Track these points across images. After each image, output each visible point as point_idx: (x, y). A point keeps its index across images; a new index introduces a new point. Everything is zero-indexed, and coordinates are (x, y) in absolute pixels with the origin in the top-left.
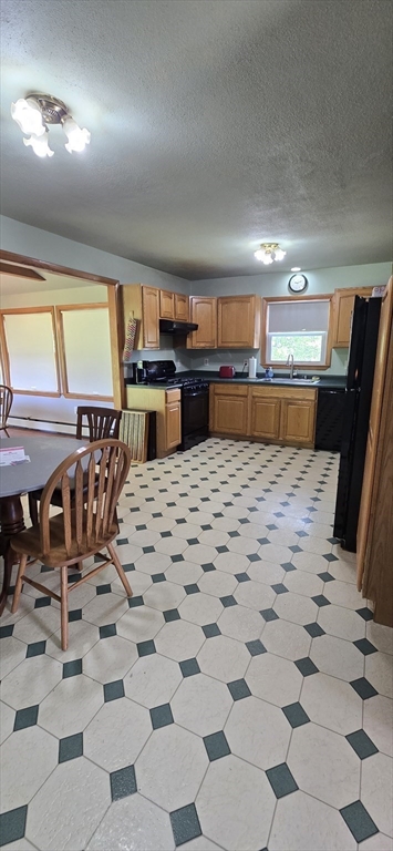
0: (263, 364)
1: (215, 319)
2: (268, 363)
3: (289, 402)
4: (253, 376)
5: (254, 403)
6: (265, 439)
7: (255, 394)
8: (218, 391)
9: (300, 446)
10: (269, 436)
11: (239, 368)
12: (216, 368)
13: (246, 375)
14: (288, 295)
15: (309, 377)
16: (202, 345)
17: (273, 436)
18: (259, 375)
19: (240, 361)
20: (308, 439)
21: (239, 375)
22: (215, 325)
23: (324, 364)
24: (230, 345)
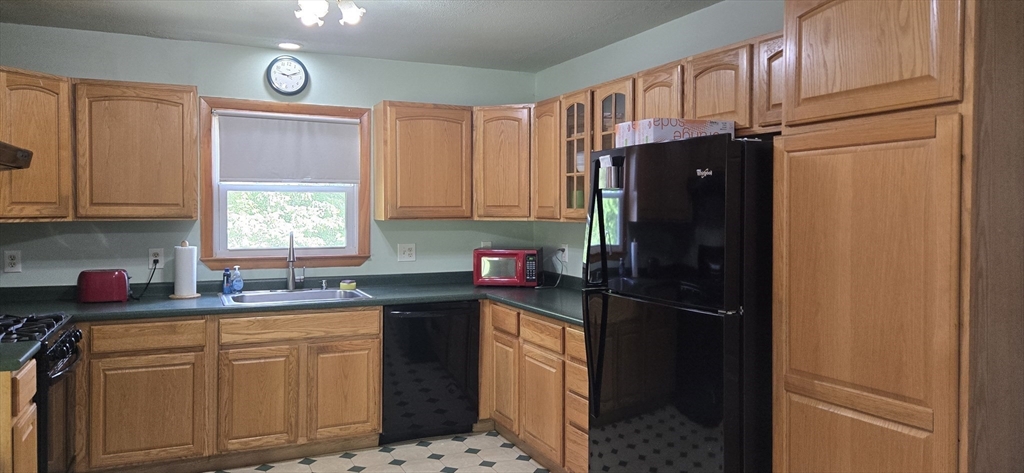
0: (208, 258)
1: (66, 135)
2: (219, 254)
3: (320, 347)
4: (188, 294)
5: (220, 362)
6: (256, 451)
7: (226, 338)
8: (100, 345)
9: (346, 448)
10: (271, 440)
11: (138, 273)
12: (65, 276)
13: (168, 290)
14: (266, 98)
15: (334, 283)
16: (30, 211)
17: (283, 439)
18: (205, 289)
19: (138, 254)
20: (368, 427)
21: (144, 292)
22: (67, 154)
23: (354, 252)
24: (124, 211)
